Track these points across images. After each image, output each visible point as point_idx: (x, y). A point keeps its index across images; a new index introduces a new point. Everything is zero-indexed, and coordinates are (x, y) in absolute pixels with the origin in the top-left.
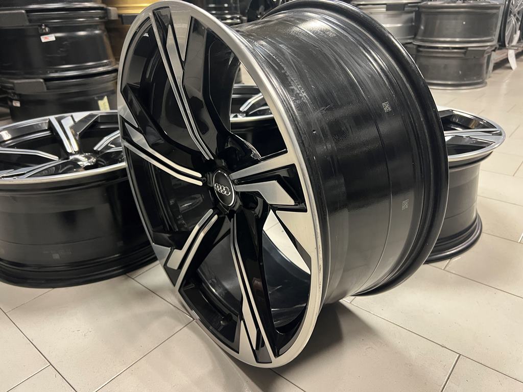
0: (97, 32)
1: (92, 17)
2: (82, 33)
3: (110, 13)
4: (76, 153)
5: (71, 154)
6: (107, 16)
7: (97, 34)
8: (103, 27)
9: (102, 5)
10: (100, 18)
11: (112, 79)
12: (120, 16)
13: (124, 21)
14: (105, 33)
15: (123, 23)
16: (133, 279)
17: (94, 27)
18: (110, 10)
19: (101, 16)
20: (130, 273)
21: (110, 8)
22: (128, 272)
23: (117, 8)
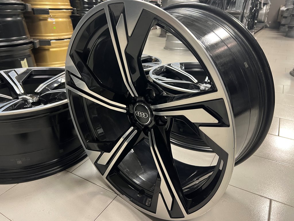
0: (19, 18)
1: (16, 9)
2: (9, 19)
3: (28, 7)
4: (23, 94)
5: (20, 95)
6: (25, 9)
7: (19, 20)
8: (22, 16)
9: (23, 2)
10: (22, 10)
11: (29, 48)
12: (33, 9)
13: (35, 12)
14: (24, 19)
15: (34, 14)
16: (71, 173)
17: (18, 15)
18: (28, 5)
19: (22, 9)
20: (68, 169)
21: (27, 4)
22: (67, 169)
23: (31, 4)
